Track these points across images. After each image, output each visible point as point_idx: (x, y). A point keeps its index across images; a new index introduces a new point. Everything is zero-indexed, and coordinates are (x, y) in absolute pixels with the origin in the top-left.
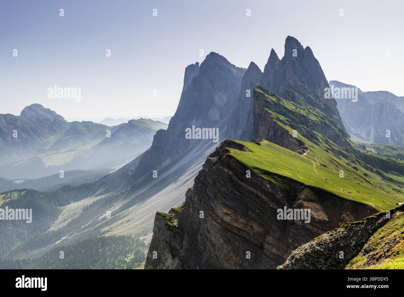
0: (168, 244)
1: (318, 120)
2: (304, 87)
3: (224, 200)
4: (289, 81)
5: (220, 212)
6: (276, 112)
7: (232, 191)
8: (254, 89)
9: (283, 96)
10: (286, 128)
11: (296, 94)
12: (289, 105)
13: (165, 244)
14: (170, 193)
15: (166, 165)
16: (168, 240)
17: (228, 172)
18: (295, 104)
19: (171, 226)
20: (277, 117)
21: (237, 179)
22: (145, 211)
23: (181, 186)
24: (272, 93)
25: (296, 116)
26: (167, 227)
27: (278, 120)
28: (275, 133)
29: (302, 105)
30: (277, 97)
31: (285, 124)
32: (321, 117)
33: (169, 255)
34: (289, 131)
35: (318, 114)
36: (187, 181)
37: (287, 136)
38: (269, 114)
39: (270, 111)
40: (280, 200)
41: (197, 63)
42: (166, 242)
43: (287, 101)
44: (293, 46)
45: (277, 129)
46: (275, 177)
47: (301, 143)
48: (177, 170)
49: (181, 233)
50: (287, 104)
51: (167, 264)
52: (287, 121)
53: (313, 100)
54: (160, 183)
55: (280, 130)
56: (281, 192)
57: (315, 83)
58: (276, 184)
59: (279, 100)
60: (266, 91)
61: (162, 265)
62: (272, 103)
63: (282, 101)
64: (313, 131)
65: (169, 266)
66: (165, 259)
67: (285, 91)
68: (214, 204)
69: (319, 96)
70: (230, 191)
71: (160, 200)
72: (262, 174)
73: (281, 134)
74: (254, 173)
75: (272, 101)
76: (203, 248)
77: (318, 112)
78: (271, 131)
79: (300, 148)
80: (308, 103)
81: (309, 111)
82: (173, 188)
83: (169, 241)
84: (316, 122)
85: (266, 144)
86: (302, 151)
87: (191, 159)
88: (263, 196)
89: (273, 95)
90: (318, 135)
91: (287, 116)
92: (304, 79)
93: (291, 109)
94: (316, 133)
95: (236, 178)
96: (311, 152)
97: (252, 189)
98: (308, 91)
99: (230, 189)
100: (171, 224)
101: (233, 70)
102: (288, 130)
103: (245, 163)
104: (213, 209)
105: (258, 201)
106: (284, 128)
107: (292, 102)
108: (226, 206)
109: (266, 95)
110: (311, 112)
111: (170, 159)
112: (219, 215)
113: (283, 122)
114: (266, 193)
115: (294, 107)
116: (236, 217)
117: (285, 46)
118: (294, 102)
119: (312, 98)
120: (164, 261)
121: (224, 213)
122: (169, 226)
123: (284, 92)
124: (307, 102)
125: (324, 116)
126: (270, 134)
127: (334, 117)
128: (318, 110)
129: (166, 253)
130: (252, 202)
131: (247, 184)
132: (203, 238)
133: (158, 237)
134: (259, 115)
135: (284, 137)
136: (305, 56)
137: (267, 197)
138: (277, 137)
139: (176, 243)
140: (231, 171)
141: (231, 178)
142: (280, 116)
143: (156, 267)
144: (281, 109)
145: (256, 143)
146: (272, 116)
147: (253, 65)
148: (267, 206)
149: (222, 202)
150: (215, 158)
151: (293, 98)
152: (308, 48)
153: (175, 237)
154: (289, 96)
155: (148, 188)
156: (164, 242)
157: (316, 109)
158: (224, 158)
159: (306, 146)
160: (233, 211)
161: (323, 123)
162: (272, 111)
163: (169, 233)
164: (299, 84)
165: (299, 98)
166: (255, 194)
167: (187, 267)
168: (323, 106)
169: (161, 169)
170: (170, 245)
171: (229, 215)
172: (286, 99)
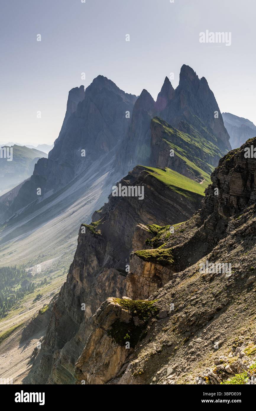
0: (94, 249)
1: (211, 153)
2: (198, 119)
3: (148, 209)
4: (184, 112)
5: (145, 217)
6: (174, 143)
7: (154, 203)
8: (152, 120)
9: (178, 128)
10: (183, 159)
11: (191, 127)
12: (185, 137)
13: (92, 249)
14: (55, 225)
15: (49, 196)
16: (94, 245)
17: (150, 189)
18: (190, 136)
19: (97, 234)
20: (175, 148)
21: (157, 194)
22: (28, 243)
23: (67, 217)
24: (168, 124)
25: (192, 149)
26: (93, 235)
27: (176, 151)
28: (173, 163)
29: (196, 138)
30: (173, 128)
31: (183, 155)
32: (214, 150)
33: (95, 258)
34: (187, 162)
35: (212, 147)
36: (74, 212)
37: (185, 167)
38: (168, 145)
39: (168, 142)
40: (190, 209)
41: (82, 87)
42: (93, 247)
43: (182, 133)
44: (188, 75)
45: (175, 160)
46: (187, 193)
47: (197, 174)
48: (61, 201)
49: (104, 240)
50: (182, 136)
51: (92, 265)
52: (184, 152)
53: (206, 133)
54: (43, 214)
55: (177, 161)
56: (191, 204)
57: (208, 115)
58: (187, 198)
59: (176, 131)
60: (163, 122)
61: (88, 266)
62: (170, 134)
63: (178, 132)
64: (207, 163)
65: (94, 266)
66: (91, 261)
67: (181, 123)
68: (140, 212)
69: (212, 129)
70: (153, 202)
71: (45, 232)
72: (177, 190)
73: (179, 164)
74: (171, 189)
75: (170, 132)
76: (129, 247)
77: (211, 145)
78: (169, 161)
79: (197, 177)
80: (202, 136)
81: (203, 144)
82: (58, 220)
83: (94, 247)
84: (210, 155)
85: (170, 171)
86: (198, 180)
87: (76, 190)
88: (178, 207)
89: (169, 126)
90: (211, 168)
91: (183, 147)
92: (198, 111)
93: (187, 141)
94: (210, 165)
95: (156, 192)
96: (206, 182)
97: (169, 201)
98: (202, 124)
99: (152, 200)
100: (96, 233)
101: (122, 97)
102: (185, 160)
103: (163, 181)
104: (139, 216)
105: (173, 210)
106: (182, 159)
107: (187, 134)
108: (150, 213)
109: (164, 127)
110: (205, 145)
111: (53, 189)
112: (144, 220)
113: (180, 153)
114: (180, 205)
115: (189, 140)
116: (158, 222)
117: (180, 75)
118: (189, 134)
119: (206, 131)
120: (90, 263)
121: (148, 218)
122: (95, 234)
123: (179, 124)
124: (200, 135)
125: (217, 149)
126: (168, 164)
127: (227, 151)
128: (212, 144)
129: (92, 256)
130: (169, 211)
131: (165, 198)
132: (129, 239)
133: (84, 244)
134: (157, 145)
135: (182, 167)
136: (200, 87)
137: (181, 207)
138: (175, 166)
139: (100, 248)
140: (153, 188)
141: (152, 193)
142: (177, 148)
143: (82, 268)
144: (178, 141)
145: (162, 170)
146: (170, 147)
147: (145, 92)
148: (181, 214)
149: (147, 210)
150: (128, 181)
151: (188, 131)
152: (203, 78)
153: (100, 244)
154: (184, 127)
155: (30, 220)
156: (91, 247)
157: (209, 142)
158: (146, 177)
159: (202, 176)
160: (155, 217)
161: (216, 156)
162: (170, 142)
163: (95, 240)
164: (193, 116)
165: (194, 130)
166: (171, 205)
167: (117, 260)
168: (216, 140)
169: (43, 200)
170: (95, 249)
171: (152, 220)
172: (181, 130)
